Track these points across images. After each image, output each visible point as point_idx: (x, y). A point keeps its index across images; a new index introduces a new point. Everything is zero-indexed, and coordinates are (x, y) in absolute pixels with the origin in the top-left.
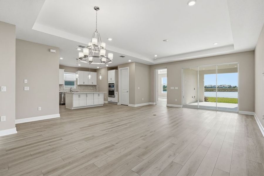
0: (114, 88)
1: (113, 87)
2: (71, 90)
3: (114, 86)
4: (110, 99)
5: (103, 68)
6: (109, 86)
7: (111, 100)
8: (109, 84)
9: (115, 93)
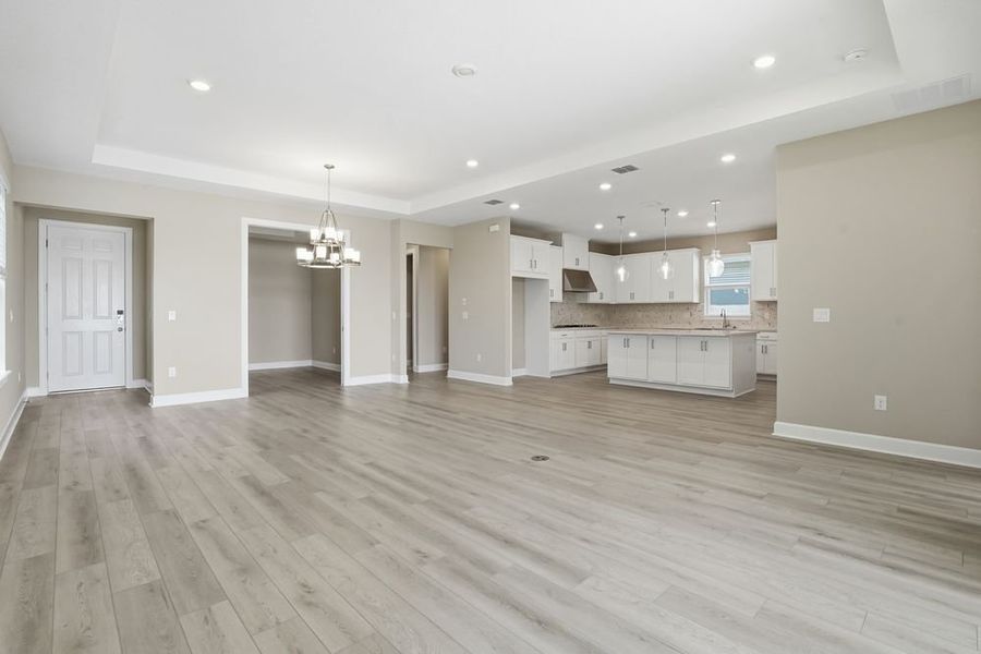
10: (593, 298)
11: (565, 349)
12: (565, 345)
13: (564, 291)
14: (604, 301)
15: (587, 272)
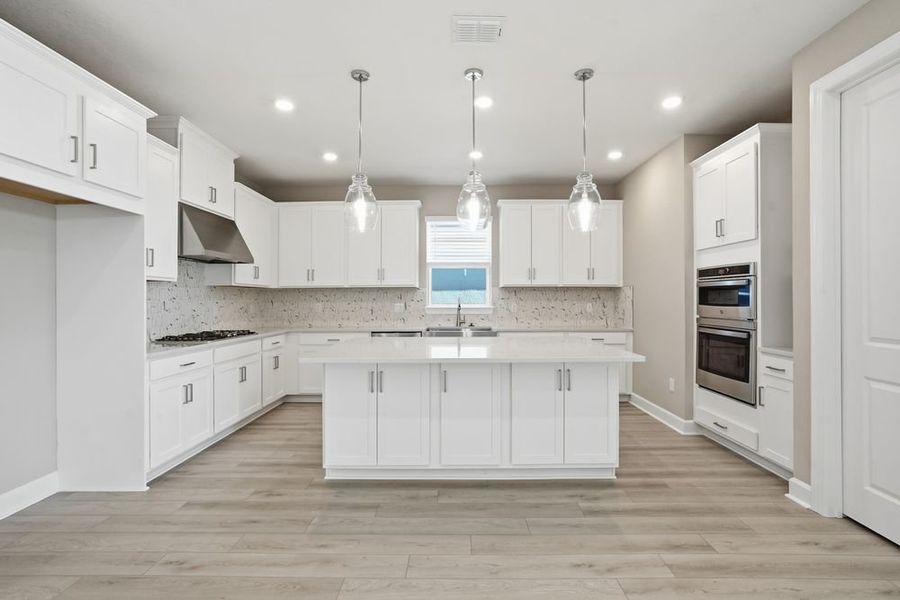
0: (759, 315)
1: (744, 301)
2: (459, 315)
3: (745, 288)
4: (714, 410)
5: (656, 155)
6: (706, 296)
7: (723, 418)
8: (703, 273)
9: (764, 360)
10: (242, 275)
11: (189, 399)
12: (189, 389)
13: (181, 257)
14: (260, 283)
15: (232, 224)
